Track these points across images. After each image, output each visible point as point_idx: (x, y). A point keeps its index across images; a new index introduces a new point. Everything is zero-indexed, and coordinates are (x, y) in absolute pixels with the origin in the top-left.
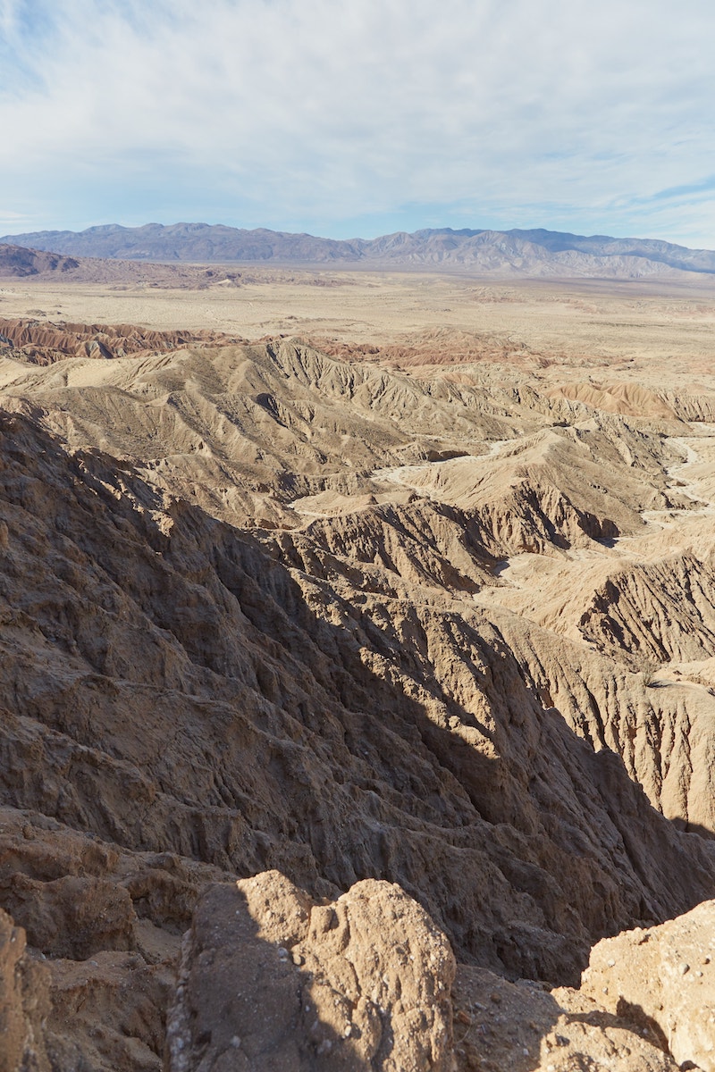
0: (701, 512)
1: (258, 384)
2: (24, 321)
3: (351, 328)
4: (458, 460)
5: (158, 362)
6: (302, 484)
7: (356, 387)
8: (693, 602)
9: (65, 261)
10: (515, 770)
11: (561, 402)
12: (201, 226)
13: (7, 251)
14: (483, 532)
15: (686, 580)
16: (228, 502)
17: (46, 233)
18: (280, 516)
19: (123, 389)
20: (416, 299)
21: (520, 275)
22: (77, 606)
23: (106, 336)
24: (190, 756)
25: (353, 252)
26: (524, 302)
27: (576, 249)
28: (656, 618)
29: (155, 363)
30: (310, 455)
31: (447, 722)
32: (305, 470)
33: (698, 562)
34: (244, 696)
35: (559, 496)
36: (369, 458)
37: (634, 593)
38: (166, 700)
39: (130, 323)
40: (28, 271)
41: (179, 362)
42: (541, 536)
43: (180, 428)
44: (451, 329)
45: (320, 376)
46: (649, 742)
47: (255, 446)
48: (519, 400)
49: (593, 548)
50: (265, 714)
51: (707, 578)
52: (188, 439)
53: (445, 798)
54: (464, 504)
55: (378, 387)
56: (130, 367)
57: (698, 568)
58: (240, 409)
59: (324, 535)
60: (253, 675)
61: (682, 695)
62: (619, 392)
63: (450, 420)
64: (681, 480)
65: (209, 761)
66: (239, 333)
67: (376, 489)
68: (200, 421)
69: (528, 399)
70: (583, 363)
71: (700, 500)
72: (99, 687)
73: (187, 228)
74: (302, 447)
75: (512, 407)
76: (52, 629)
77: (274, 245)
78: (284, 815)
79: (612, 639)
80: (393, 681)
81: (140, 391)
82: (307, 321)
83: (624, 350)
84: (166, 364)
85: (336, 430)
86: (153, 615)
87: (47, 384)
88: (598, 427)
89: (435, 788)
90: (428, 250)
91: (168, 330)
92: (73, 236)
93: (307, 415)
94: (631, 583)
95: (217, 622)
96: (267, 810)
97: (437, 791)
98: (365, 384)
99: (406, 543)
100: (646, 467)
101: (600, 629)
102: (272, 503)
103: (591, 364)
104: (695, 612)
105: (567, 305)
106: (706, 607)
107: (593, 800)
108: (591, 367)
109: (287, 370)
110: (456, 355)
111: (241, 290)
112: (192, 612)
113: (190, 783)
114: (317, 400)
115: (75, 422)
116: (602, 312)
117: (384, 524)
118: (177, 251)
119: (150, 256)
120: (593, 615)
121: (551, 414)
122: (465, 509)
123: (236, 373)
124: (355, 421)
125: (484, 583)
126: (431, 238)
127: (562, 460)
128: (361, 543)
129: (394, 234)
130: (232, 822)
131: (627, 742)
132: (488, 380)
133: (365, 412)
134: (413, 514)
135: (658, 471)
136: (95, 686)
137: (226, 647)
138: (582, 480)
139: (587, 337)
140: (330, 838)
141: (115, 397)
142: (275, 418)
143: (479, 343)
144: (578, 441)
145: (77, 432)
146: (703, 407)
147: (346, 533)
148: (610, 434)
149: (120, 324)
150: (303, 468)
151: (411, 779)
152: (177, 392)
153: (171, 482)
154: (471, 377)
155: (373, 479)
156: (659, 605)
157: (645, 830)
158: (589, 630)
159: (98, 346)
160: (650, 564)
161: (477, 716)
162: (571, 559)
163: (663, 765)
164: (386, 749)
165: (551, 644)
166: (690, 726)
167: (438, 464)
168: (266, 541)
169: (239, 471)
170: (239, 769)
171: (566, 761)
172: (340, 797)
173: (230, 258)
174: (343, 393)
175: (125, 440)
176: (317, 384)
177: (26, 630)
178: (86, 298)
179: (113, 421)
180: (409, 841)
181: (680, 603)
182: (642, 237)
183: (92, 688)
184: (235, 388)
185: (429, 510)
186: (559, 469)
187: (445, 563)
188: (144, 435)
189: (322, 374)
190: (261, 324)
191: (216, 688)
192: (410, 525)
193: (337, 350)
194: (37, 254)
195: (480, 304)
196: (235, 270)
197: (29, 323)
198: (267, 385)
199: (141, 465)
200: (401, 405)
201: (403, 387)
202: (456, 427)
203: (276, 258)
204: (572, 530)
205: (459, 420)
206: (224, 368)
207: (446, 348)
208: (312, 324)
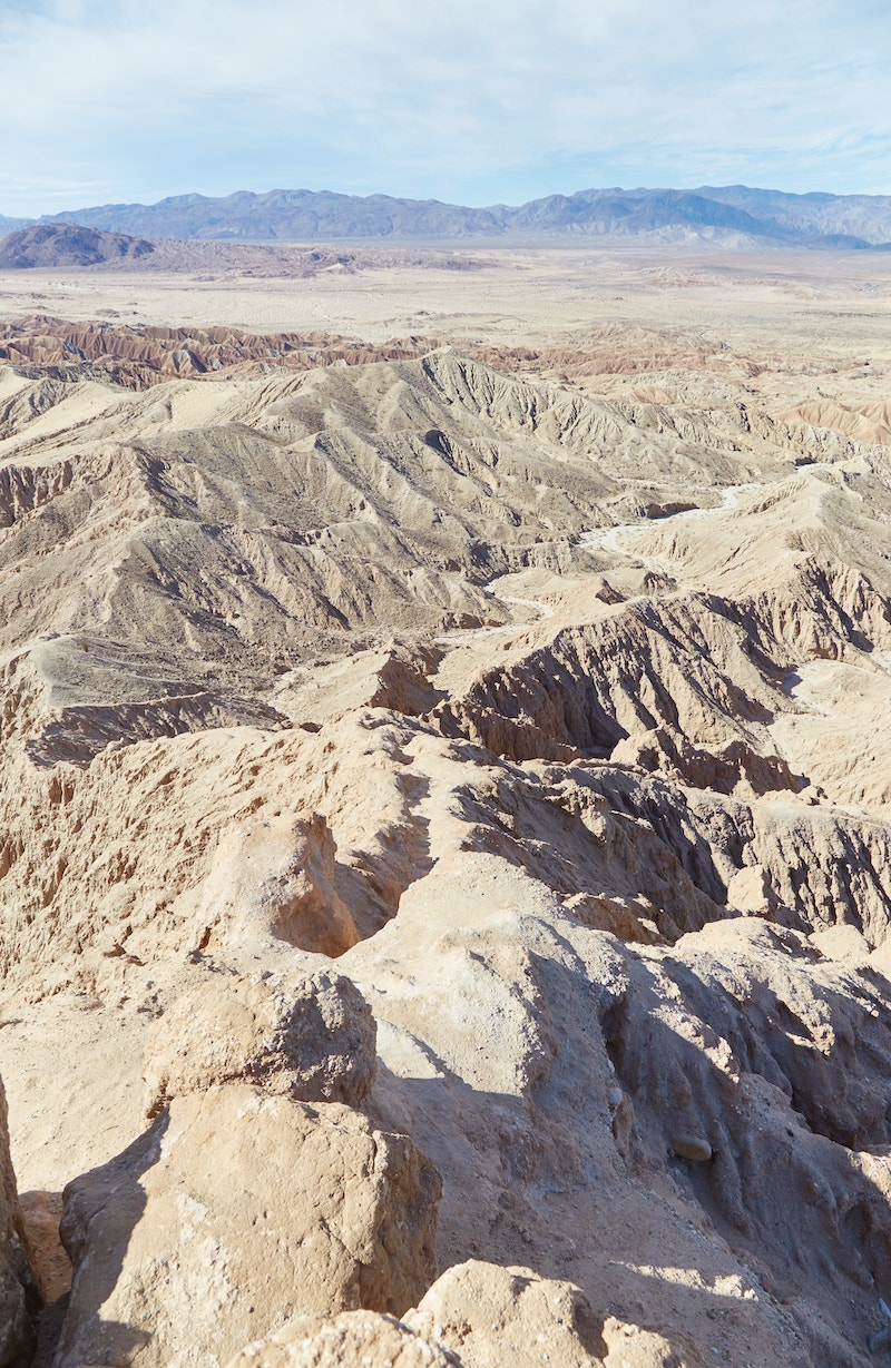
1: (419, 417)
2: (95, 325)
3: (496, 325)
4: (685, 515)
5: (283, 385)
6: (499, 558)
7: (539, 415)
9: (136, 244)
11: (802, 429)
12: (302, 194)
13: (66, 232)
14: (762, 632)
16: (416, 589)
17: (110, 208)
18: (484, 607)
19: (247, 424)
20: (577, 284)
23: (197, 343)
25: (495, 222)
26: (719, 285)
29: (281, 388)
30: (500, 515)
32: (495, 536)
35: (858, 578)
36: (573, 517)
39: (222, 325)
40: (92, 258)
41: (313, 386)
42: (838, 635)
43: (334, 481)
44: (627, 325)
45: (492, 400)
47: (431, 504)
48: (749, 427)
52: (345, 497)
54: (734, 592)
55: (568, 414)
56: (249, 392)
58: (406, 453)
59: (574, 651)
62: (877, 413)
63: (666, 459)
66: (359, 335)
68: (356, 471)
69: (761, 426)
70: (804, 368)
73: (284, 197)
74: (488, 503)
75: (740, 438)
77: (395, 216)
81: (272, 428)
82: (443, 317)
83: (855, 350)
84: (295, 389)
85: (530, 477)
87: (148, 416)
88: (869, 468)
90: (591, 218)
91: (271, 333)
92: (144, 211)
93: (489, 458)
98: (551, 410)
99: (680, 658)
102: (469, 587)
103: (815, 370)
105: (773, 288)
108: (816, 375)
109: (449, 393)
110: (638, 360)
111: (356, 277)
115: (204, 478)
116: (819, 297)
118: (273, 227)
119: (238, 235)
121: (792, 446)
122: (738, 600)
123: (386, 398)
124: (551, 466)
125: (779, 709)
127: (840, 520)
128: (623, 662)
129: (548, 198)
132: (688, 395)
133: (554, 449)
134: (678, 613)
138: (870, 548)
139: (803, 332)
141: (249, 441)
142: (451, 464)
143: (666, 343)
144: (846, 488)
145: (209, 492)
147: (603, 647)
148: (885, 477)
149: (211, 326)
150: (494, 533)
152: (324, 432)
154: (666, 392)
155: (586, 547)
159: (188, 357)
162: (877, 665)
167: (661, 521)
169: (418, 542)
173: (340, 235)
174: (523, 423)
175: (267, 501)
176: (488, 411)
178: (166, 293)
179: (249, 474)
182: (873, 193)
184: (387, 420)
185: (697, 606)
186: (843, 537)
187: (729, 684)
188: (289, 491)
189: (495, 398)
190: (385, 322)
192: (676, 628)
193: (485, 356)
194: (103, 236)
195: (659, 290)
196: (347, 251)
197: (103, 327)
198: (426, 414)
199: (298, 539)
200: (600, 438)
201: (602, 414)
202: (674, 468)
203: (398, 233)
204: (874, 624)
205: (677, 458)
206: (371, 393)
207: (624, 351)
208: (449, 321)
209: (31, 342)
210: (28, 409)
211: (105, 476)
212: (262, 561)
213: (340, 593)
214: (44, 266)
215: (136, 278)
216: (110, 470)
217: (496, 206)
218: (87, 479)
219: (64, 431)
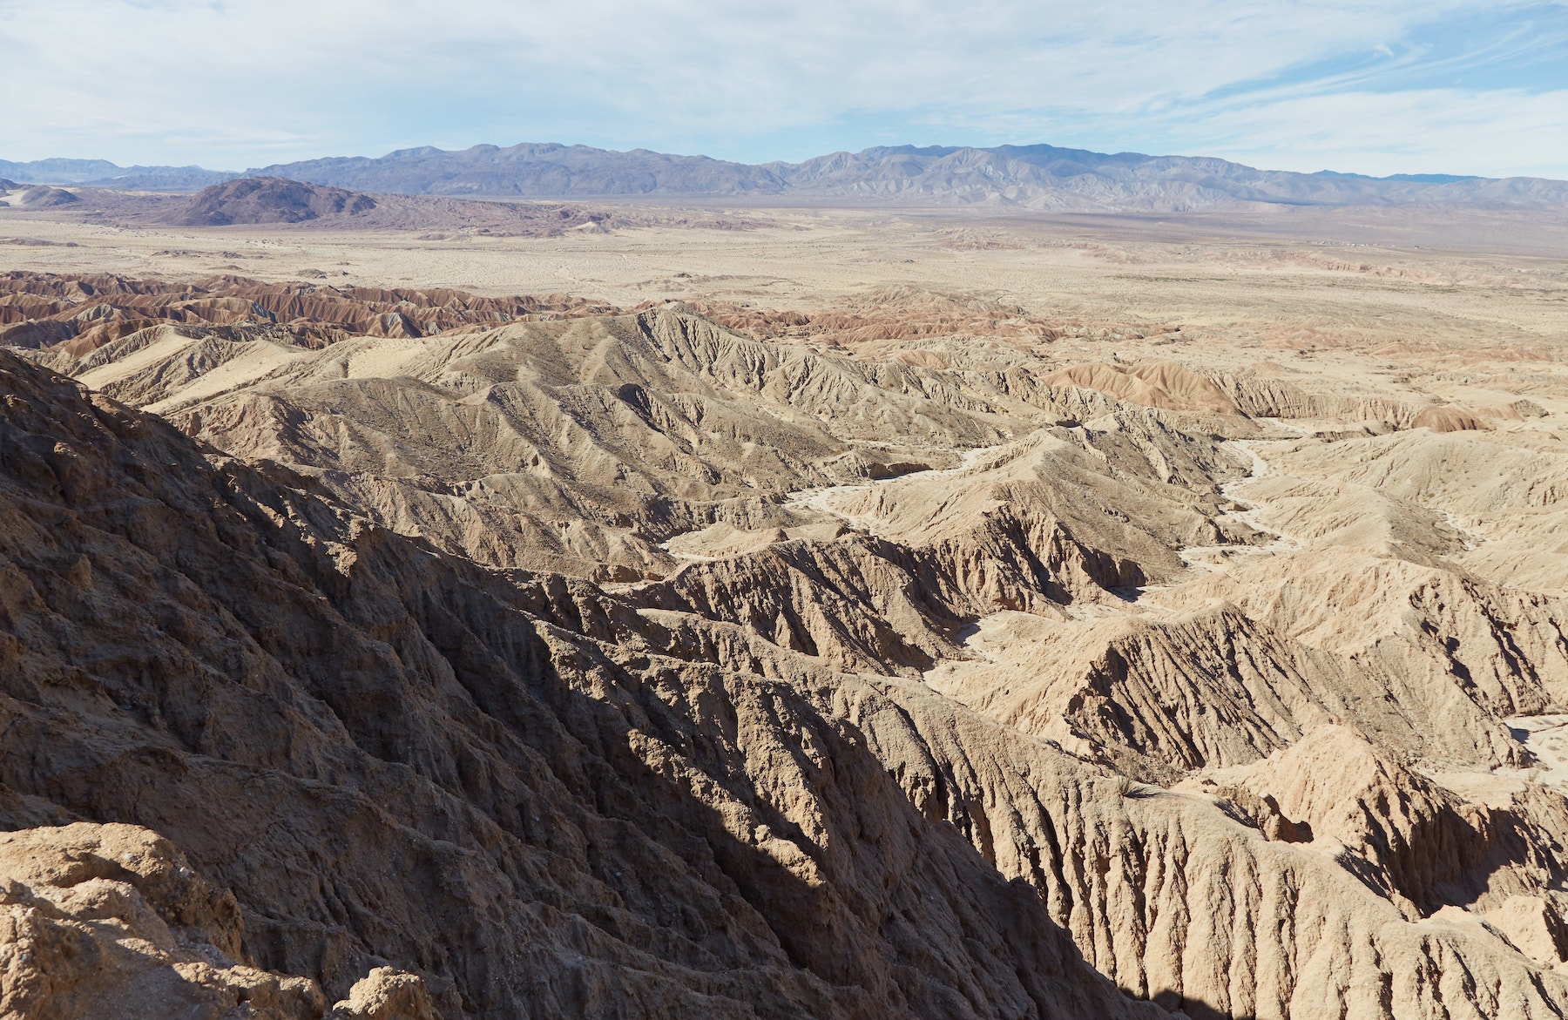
0: (1269, 547)
1: (623, 371)
2: (294, 286)
3: (768, 289)
4: (914, 476)
5: (478, 341)
6: (681, 514)
7: (767, 373)
8: (1239, 679)
9: (355, 200)
10: (857, 905)
11: (1067, 390)
12: (553, 148)
13: (272, 186)
14: (941, 581)
15: (1228, 646)
16: (569, 541)
17: (328, 161)
18: (646, 561)
19: (427, 381)
20: (863, 246)
21: (1013, 211)
22: (166, 663)
23: (413, 306)
24: (285, 856)
25: (772, 180)
26: (1021, 248)
27: (1094, 172)
28: (1182, 703)
29: (475, 343)
30: (695, 471)
31: (752, 833)
32: (687, 494)
33: (1246, 620)
34: (412, 788)
35: (1054, 527)
36: (782, 475)
37: (1149, 666)
38: (260, 782)
39: (448, 287)
40: (302, 214)
41: (509, 341)
42: (1027, 585)
43: (505, 435)
44: (914, 289)
45: (715, 357)
46: (1127, 877)
47: (614, 460)
48: (1007, 388)
49: (1105, 602)
50: (443, 812)
51: (1259, 643)
52: (516, 452)
53: (735, 939)
54: (916, 540)
55: (798, 373)
56: (440, 349)
57: (1246, 629)
58: (595, 408)
59: (702, 587)
60: (451, 765)
61: (1175, 808)
62: (1153, 376)
63: (904, 419)
64: (1240, 501)
65: (315, 864)
66: (606, 299)
67: (792, 520)
68: (534, 425)
69: (1020, 387)
70: (1106, 334)
71: (1268, 530)
72: (157, 762)
73: (532, 151)
74: (684, 461)
75: (996, 399)
76: (127, 694)
77: (659, 172)
78: (426, 939)
79: (1115, 733)
80: (676, 776)
81: (451, 383)
82: (706, 279)
83: (1166, 315)
84: (491, 344)
85: (735, 435)
86: (308, 682)
87: (318, 375)
88: (1118, 426)
89: (720, 924)
90: (880, 176)
91: (503, 296)
92: (368, 165)
93: (693, 414)
94: (1145, 652)
95: (400, 691)
96: (399, 931)
97: (724, 929)
98: (780, 368)
99: (824, 597)
100: (1190, 484)
101: (1097, 719)
102: (634, 542)
103: (1118, 336)
104: (1242, 694)
105: (1082, 251)
106: (1258, 686)
107: (995, 952)
108: (1118, 341)
109: (667, 350)
110: (920, 325)
111: (611, 237)
112: (364, 678)
113: (280, 890)
114: (710, 393)
115: (350, 428)
116: (1134, 261)
117: (791, 570)
118: (519, 184)
119: (477, 191)
120: (1088, 698)
121: (1054, 408)
122: (915, 547)
123: (592, 355)
124: (763, 423)
125: (941, 656)
126: (884, 160)
127: (1063, 474)
128: (756, 599)
129: (831, 155)
130: (329, 940)
131: (1095, 879)
132: (965, 360)
133: (781, 408)
134: (836, 556)
135: (1207, 489)
136: (150, 760)
137: (411, 724)
138: (1092, 503)
139: (1112, 297)
140: (494, 973)
141: (412, 392)
142: (646, 420)
143: (955, 308)
144: (1089, 447)
145: (353, 443)
146: (1277, 395)
147: (734, 584)
148: (1137, 436)
149: (433, 287)
150: (684, 490)
151: (684, 911)
152: (502, 385)
153: (487, 513)
154: (941, 357)
155: (787, 506)
156: (1187, 683)
157: (1073, 997)
158: (1081, 720)
159: (399, 320)
160: (1175, 623)
161: (803, 827)
162: (1071, 618)
163: (1147, 911)
164: (648, 868)
165: (986, 736)
166: (1186, 854)
167: (883, 483)
168: (525, 586)
169: (588, 497)
170: (363, 875)
171: (953, 895)
172: (522, 920)
173: (595, 192)
174: (748, 382)
175: (422, 454)
176: (710, 369)
177: (83, 692)
178: (385, 252)
179: (408, 427)
180: (623, 981)
181: (1220, 680)
182: (1189, 154)
183: (146, 763)
184: (590, 378)
185: (860, 549)
186: (1058, 488)
187: (883, 628)
188: (452, 446)
189: (719, 355)
190: (639, 285)
191: (369, 776)
192: (831, 571)
193: (747, 321)
194: (316, 191)
195: (956, 252)
196: (603, 208)
197: (301, 288)
198: (637, 371)
199: (446, 490)
200: (833, 397)
201: (836, 372)
202: (913, 429)
203: (662, 191)
204: (1073, 575)
205: (917, 419)
206: (575, 349)
207: (907, 316)
208: (713, 283)
209: (213, 304)
210: (185, 371)
211: (235, 426)
212: (393, 509)
213: (478, 543)
214: (244, 222)
215: (352, 236)
216: (241, 420)
217: (773, 164)
218: (214, 430)
219: (222, 393)
